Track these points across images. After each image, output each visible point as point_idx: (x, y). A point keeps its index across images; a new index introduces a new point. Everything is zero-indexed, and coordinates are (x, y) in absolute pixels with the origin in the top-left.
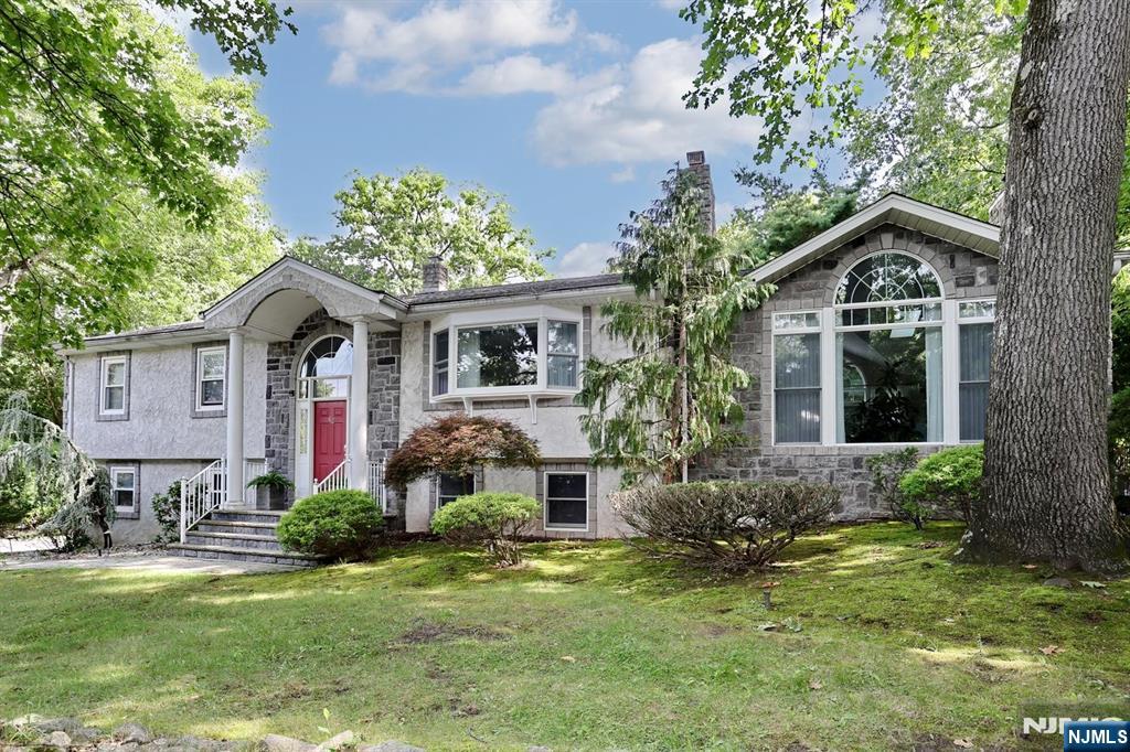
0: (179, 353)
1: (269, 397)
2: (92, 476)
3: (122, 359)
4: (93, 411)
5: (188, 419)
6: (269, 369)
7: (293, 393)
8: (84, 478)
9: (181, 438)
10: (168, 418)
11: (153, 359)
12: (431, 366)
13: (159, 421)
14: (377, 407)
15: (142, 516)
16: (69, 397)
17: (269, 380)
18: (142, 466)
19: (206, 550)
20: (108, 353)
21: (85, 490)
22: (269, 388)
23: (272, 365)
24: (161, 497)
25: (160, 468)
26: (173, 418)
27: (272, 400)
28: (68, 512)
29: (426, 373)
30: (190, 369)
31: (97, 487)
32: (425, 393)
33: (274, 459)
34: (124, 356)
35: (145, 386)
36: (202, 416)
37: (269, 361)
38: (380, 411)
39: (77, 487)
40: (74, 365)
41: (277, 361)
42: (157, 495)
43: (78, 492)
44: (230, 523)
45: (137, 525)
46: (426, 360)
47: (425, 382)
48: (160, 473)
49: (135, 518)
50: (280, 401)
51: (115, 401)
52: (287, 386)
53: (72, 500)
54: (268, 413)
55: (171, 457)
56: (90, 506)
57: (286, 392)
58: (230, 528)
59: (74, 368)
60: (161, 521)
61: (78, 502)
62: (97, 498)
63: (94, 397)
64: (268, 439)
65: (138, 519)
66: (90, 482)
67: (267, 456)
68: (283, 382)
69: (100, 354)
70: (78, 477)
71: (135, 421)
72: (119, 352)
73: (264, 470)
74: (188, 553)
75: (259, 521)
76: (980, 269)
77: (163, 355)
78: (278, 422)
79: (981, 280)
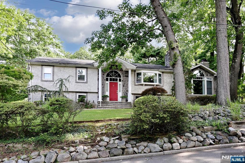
0: (71, 68)
5: (74, 83)
9: (72, 87)
12: (136, 78)
14: (125, 84)
20: (46, 65)
29: (135, 79)
30: (75, 72)
32: (135, 83)
35: (59, 74)
36: (79, 82)
38: (125, 85)
46: (135, 77)
47: (135, 81)
63: (40, 75)
72: (50, 66)
76: (209, 74)
79: (209, 75)
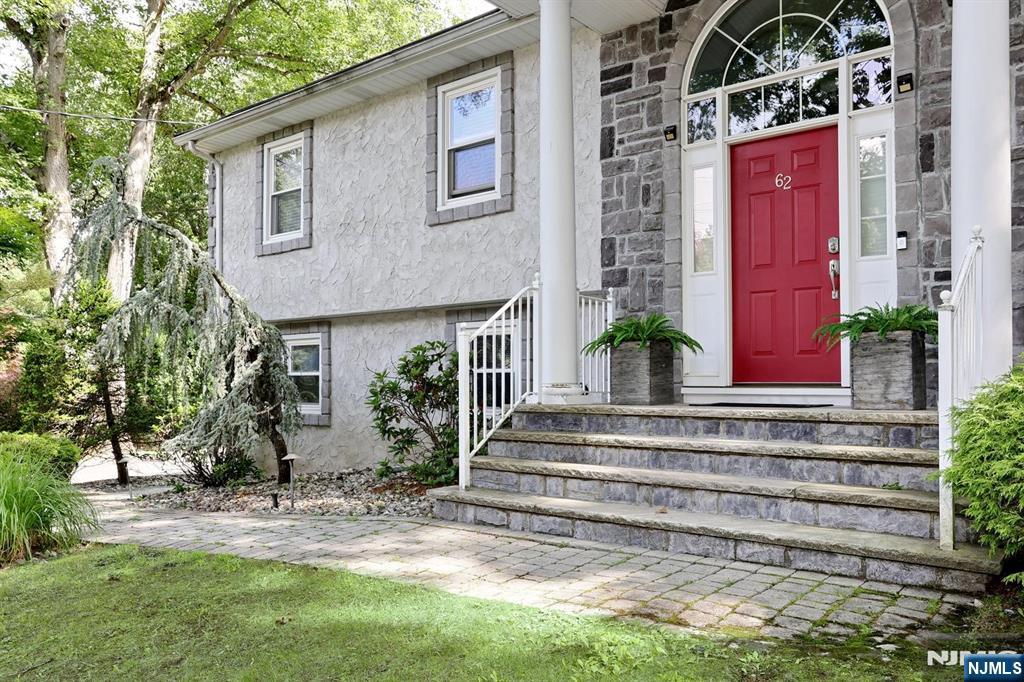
0: (402, 104)
1: (607, 151)
2: (256, 343)
3: (298, 141)
4: (252, 241)
5: (422, 228)
6: (605, 91)
7: (673, 131)
8: (242, 347)
9: (408, 266)
10: (383, 231)
11: (352, 127)
13: (366, 240)
15: (335, 421)
16: (217, 222)
17: (607, 114)
18: (334, 331)
19: (537, 511)
20: (274, 135)
21: (245, 371)
22: (608, 136)
23: (614, 80)
24: (387, 381)
25: (367, 332)
26: (391, 232)
27: (615, 159)
28: (216, 414)
30: (424, 132)
31: (265, 365)
33: (625, 290)
34: (301, 135)
35: (339, 180)
36: (452, 219)
37: (605, 75)
39: (230, 366)
40: (222, 167)
41: (628, 68)
42: (380, 377)
43: (232, 375)
44: (579, 437)
45: (328, 437)
48: (366, 342)
49: (323, 424)
50: (636, 158)
51: (288, 219)
52: (655, 120)
53: (222, 391)
54: (607, 189)
55: (390, 306)
56: (252, 402)
57: (654, 134)
58: (577, 451)
59: (222, 174)
60: (384, 432)
61: (233, 393)
62: (264, 389)
63: (253, 215)
64: (608, 249)
65: (329, 426)
66: (252, 356)
67: (606, 284)
68: (643, 114)
69: (262, 140)
70: (232, 347)
71: (321, 246)
72: (292, 129)
73: (608, 315)
74: (484, 514)
75: (649, 433)
77: (369, 117)
78: (632, 203)
